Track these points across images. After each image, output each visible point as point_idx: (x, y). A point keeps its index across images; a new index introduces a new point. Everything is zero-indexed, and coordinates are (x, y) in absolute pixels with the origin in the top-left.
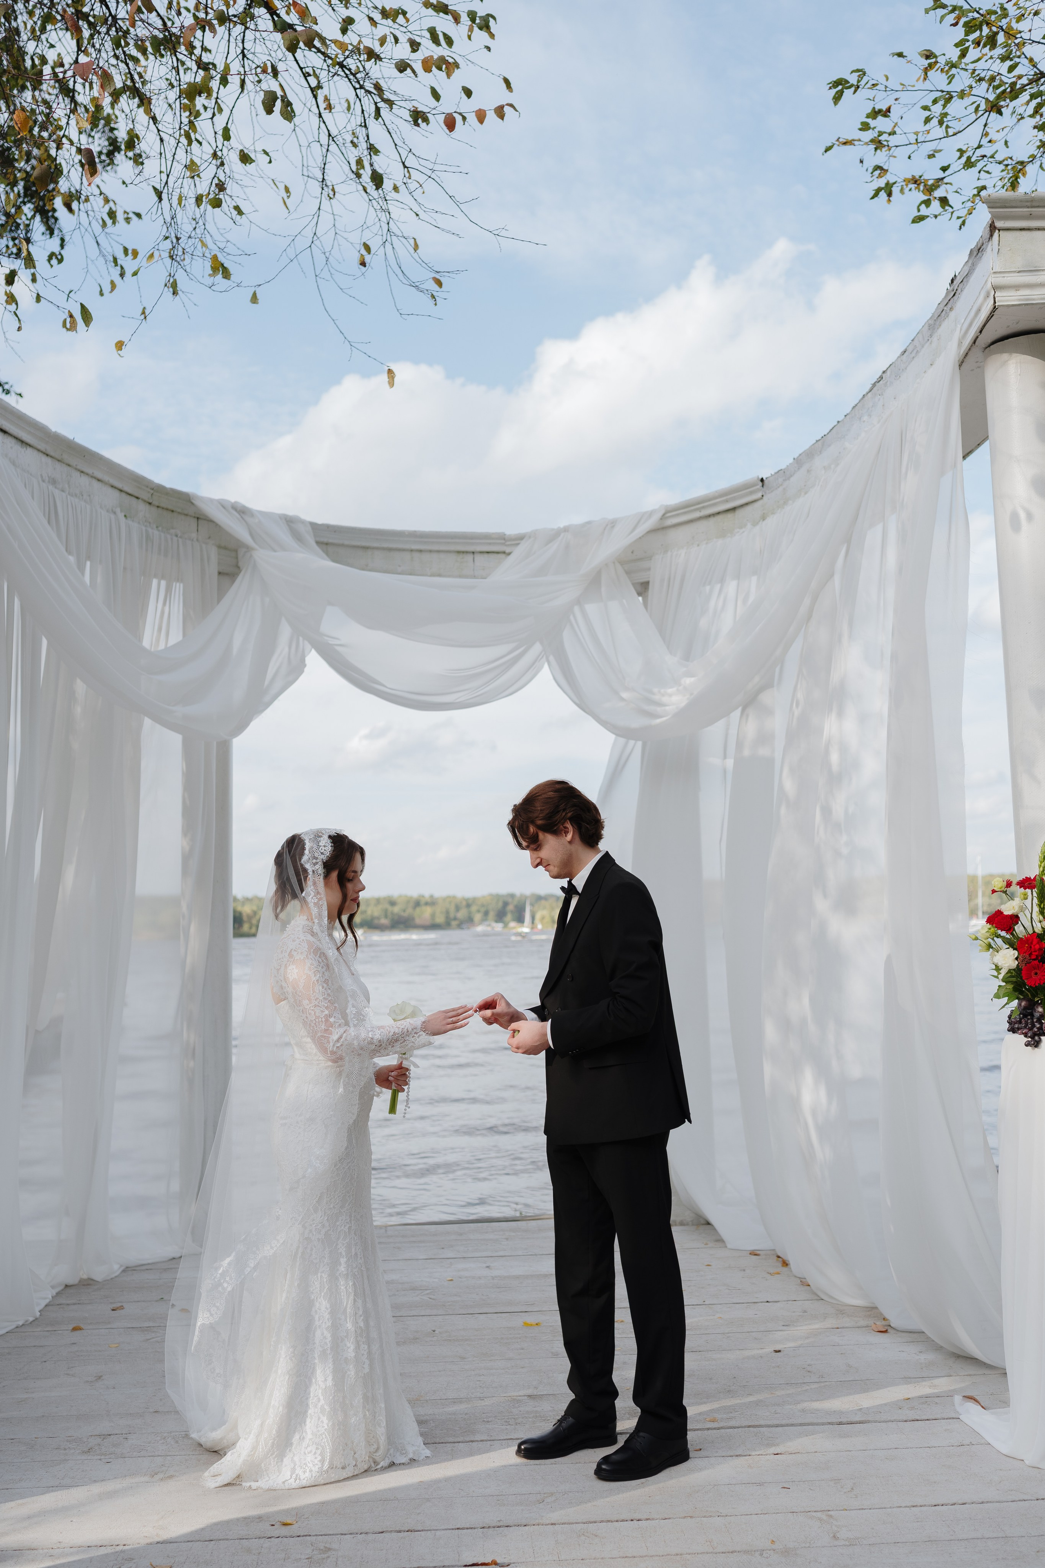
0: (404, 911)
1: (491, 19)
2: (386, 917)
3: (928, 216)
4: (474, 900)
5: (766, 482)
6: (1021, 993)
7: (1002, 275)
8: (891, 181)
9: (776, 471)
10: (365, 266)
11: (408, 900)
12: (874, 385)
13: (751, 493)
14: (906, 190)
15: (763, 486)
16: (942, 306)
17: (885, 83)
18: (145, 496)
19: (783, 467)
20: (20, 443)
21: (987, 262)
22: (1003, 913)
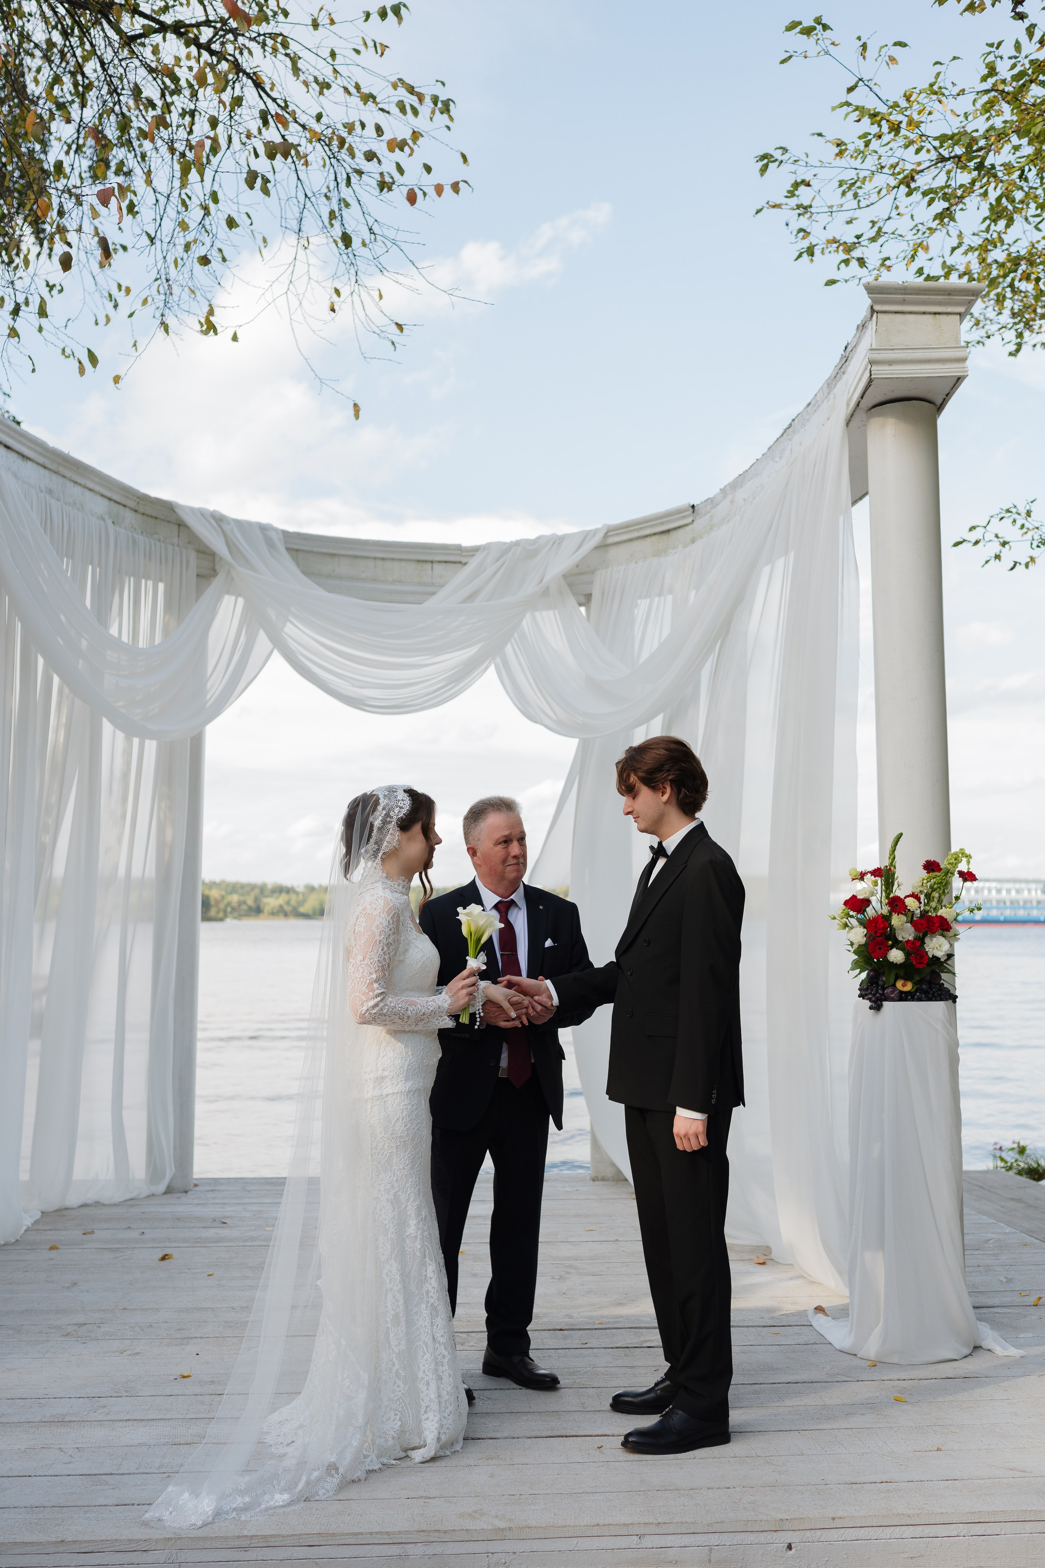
1: (451, 103)
3: (839, 281)
5: (696, 508)
6: (870, 965)
7: (878, 352)
8: (814, 243)
9: (705, 499)
10: (335, 312)
12: (785, 430)
13: (684, 517)
14: (827, 251)
15: (693, 512)
16: (838, 368)
17: (805, 159)
18: (132, 504)
19: (712, 496)
20: (21, 457)
21: (869, 338)
22: (859, 897)
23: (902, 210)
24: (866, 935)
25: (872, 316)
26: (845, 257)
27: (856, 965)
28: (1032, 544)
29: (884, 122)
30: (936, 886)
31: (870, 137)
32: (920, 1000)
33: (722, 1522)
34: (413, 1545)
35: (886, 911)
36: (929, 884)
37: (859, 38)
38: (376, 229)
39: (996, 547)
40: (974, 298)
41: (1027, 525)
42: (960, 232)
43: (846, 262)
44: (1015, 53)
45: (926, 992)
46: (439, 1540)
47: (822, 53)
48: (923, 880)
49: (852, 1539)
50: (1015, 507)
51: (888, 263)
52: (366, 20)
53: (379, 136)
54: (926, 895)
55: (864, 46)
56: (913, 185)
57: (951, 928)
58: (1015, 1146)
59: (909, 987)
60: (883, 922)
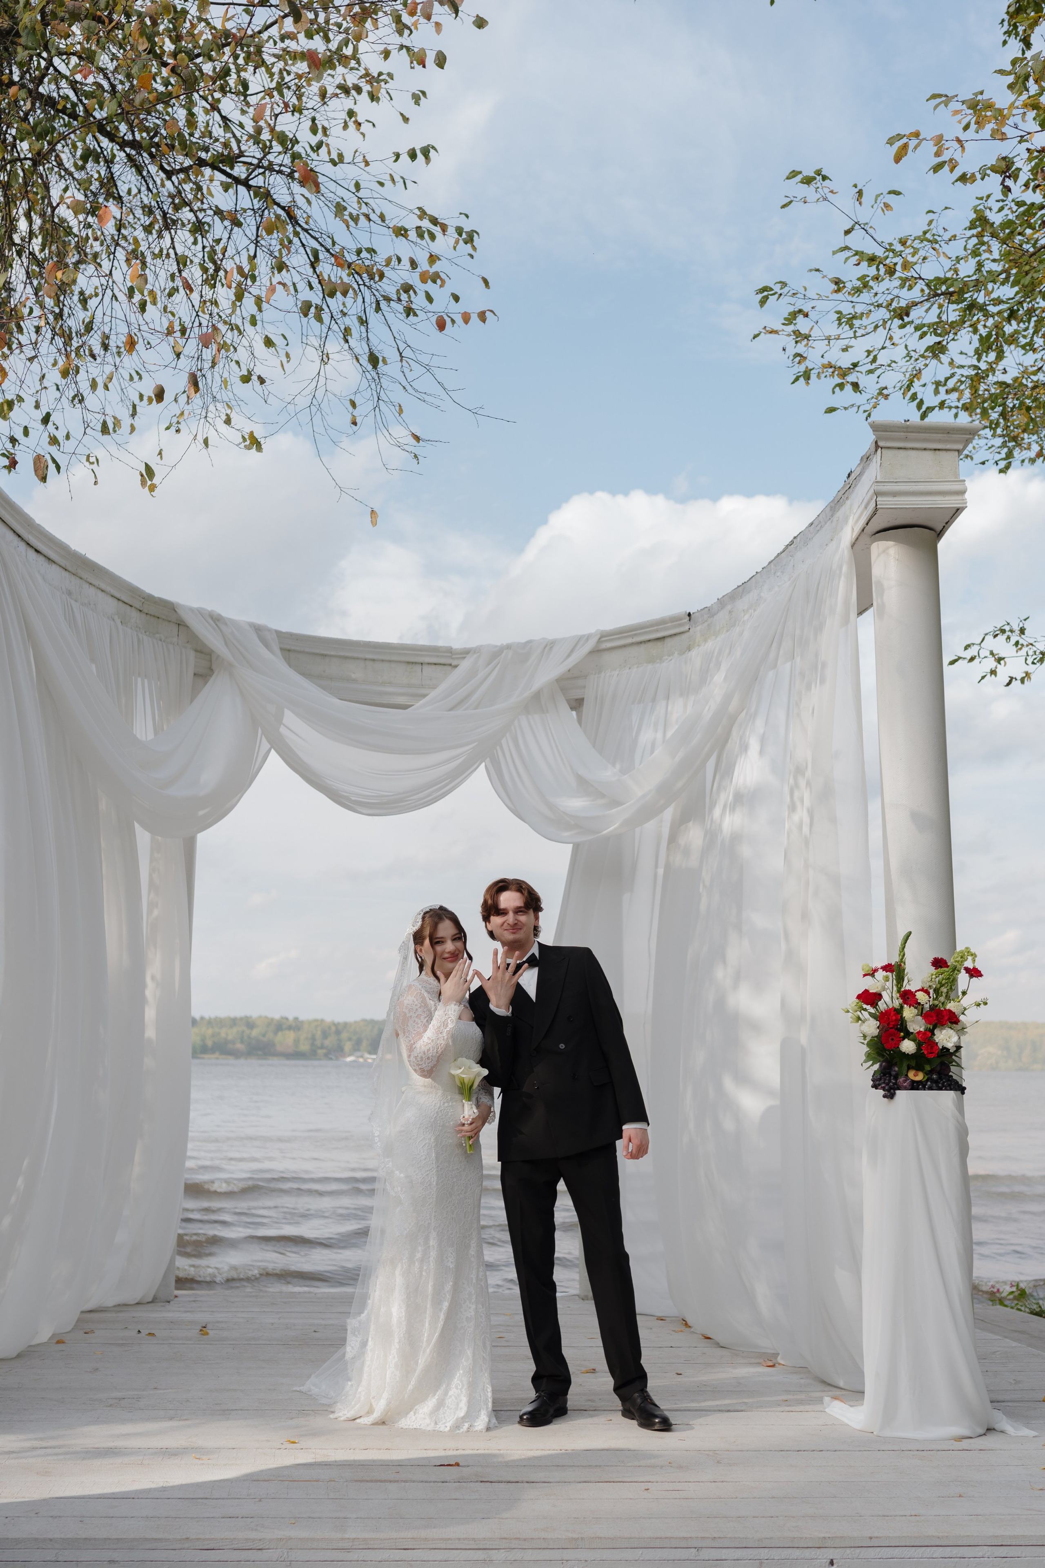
0: (264, 1035)
1: (475, 234)
2: (242, 1042)
3: (838, 409)
4: (346, 1025)
5: (692, 616)
6: (883, 1056)
7: (882, 484)
8: (810, 367)
9: (702, 607)
10: (356, 425)
11: (270, 1022)
12: (787, 546)
13: (680, 625)
14: (823, 376)
15: (690, 620)
16: (841, 494)
17: (803, 292)
18: (137, 604)
19: (708, 605)
20: (47, 561)
21: (874, 471)
22: (871, 991)
23: (895, 340)
24: (878, 1027)
25: (876, 451)
26: (840, 381)
27: (869, 1057)
28: (1026, 659)
29: (881, 266)
30: (944, 982)
31: (868, 279)
32: (930, 1089)
33: (771, 1538)
34: (496, 1551)
35: (898, 1004)
36: (937, 979)
37: (855, 186)
38: (407, 353)
39: (991, 663)
40: (971, 436)
41: (1021, 641)
42: (952, 359)
43: (841, 386)
44: (1002, 197)
45: (936, 1082)
46: (520, 1547)
47: (821, 199)
48: (932, 975)
49: (887, 1557)
50: (1008, 624)
51: (885, 392)
52: (396, 161)
53: (413, 269)
54: (935, 990)
55: (860, 193)
56: (906, 319)
57: (959, 1021)
58: (1014, 1289)
59: (920, 1077)
60: (894, 1015)
